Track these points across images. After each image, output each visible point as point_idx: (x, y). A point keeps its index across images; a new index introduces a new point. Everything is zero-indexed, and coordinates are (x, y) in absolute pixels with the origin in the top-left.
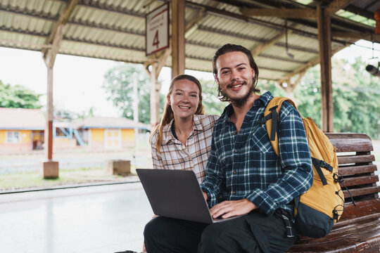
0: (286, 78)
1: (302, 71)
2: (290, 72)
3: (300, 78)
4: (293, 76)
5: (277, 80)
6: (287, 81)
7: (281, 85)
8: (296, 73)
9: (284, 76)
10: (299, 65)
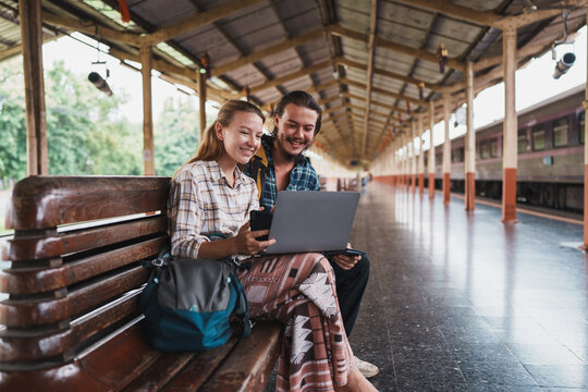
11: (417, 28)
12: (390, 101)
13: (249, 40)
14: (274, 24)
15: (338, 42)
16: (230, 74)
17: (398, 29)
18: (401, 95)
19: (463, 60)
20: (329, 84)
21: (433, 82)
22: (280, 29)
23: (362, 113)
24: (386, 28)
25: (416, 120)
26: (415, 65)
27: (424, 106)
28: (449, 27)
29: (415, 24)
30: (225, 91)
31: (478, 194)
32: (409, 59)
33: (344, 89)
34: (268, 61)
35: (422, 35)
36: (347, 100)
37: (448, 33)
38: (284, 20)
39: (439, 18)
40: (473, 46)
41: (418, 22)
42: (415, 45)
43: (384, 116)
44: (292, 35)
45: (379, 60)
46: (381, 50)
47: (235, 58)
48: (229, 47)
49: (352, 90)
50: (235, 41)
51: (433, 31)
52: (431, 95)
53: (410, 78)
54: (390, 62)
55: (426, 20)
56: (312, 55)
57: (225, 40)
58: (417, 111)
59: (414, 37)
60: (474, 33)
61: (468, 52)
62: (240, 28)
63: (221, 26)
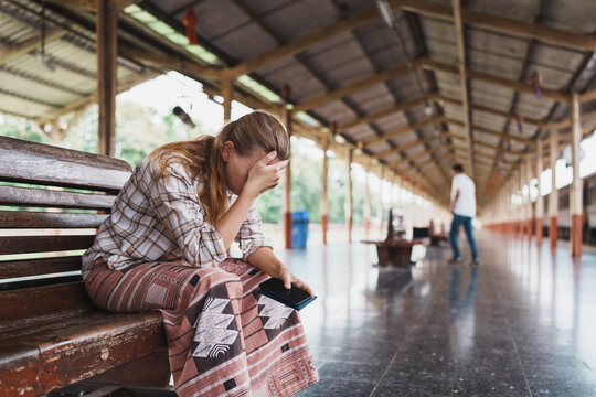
0: (52, 116)
1: (80, 108)
2: (59, 107)
3: (76, 118)
4: (64, 113)
5: (35, 118)
6: (54, 122)
7: (42, 127)
8: (70, 111)
9: (49, 112)
10: (75, 97)
11: (512, 58)
12: (495, 140)
13: (335, 74)
14: (358, 58)
15: (431, 77)
16: (318, 111)
17: (493, 60)
18: (505, 134)
19: (567, 92)
20: (426, 123)
21: (538, 117)
22: (366, 64)
23: (464, 154)
24: (479, 58)
25: (525, 162)
26: (516, 99)
27: (532, 145)
28: (547, 55)
29: (509, 53)
30: (316, 129)
31: (584, 241)
32: (507, 92)
33: (445, 128)
34: (358, 97)
35: (518, 66)
36: (449, 141)
37: (547, 61)
38: (370, 54)
39: (534, 45)
40: (577, 74)
41: (513, 50)
42: (513, 77)
43: (489, 157)
44: (379, 69)
45: (476, 94)
46: (477, 84)
47: (322, 93)
48: (315, 82)
49: (453, 129)
50: (320, 75)
51: (529, 60)
52: (538, 132)
53: (512, 113)
54: (489, 97)
55: (521, 48)
56: (405, 91)
57: (310, 75)
58: (525, 151)
59: (511, 67)
60: (576, 61)
61: (572, 82)
62: (325, 62)
63: (303, 59)
